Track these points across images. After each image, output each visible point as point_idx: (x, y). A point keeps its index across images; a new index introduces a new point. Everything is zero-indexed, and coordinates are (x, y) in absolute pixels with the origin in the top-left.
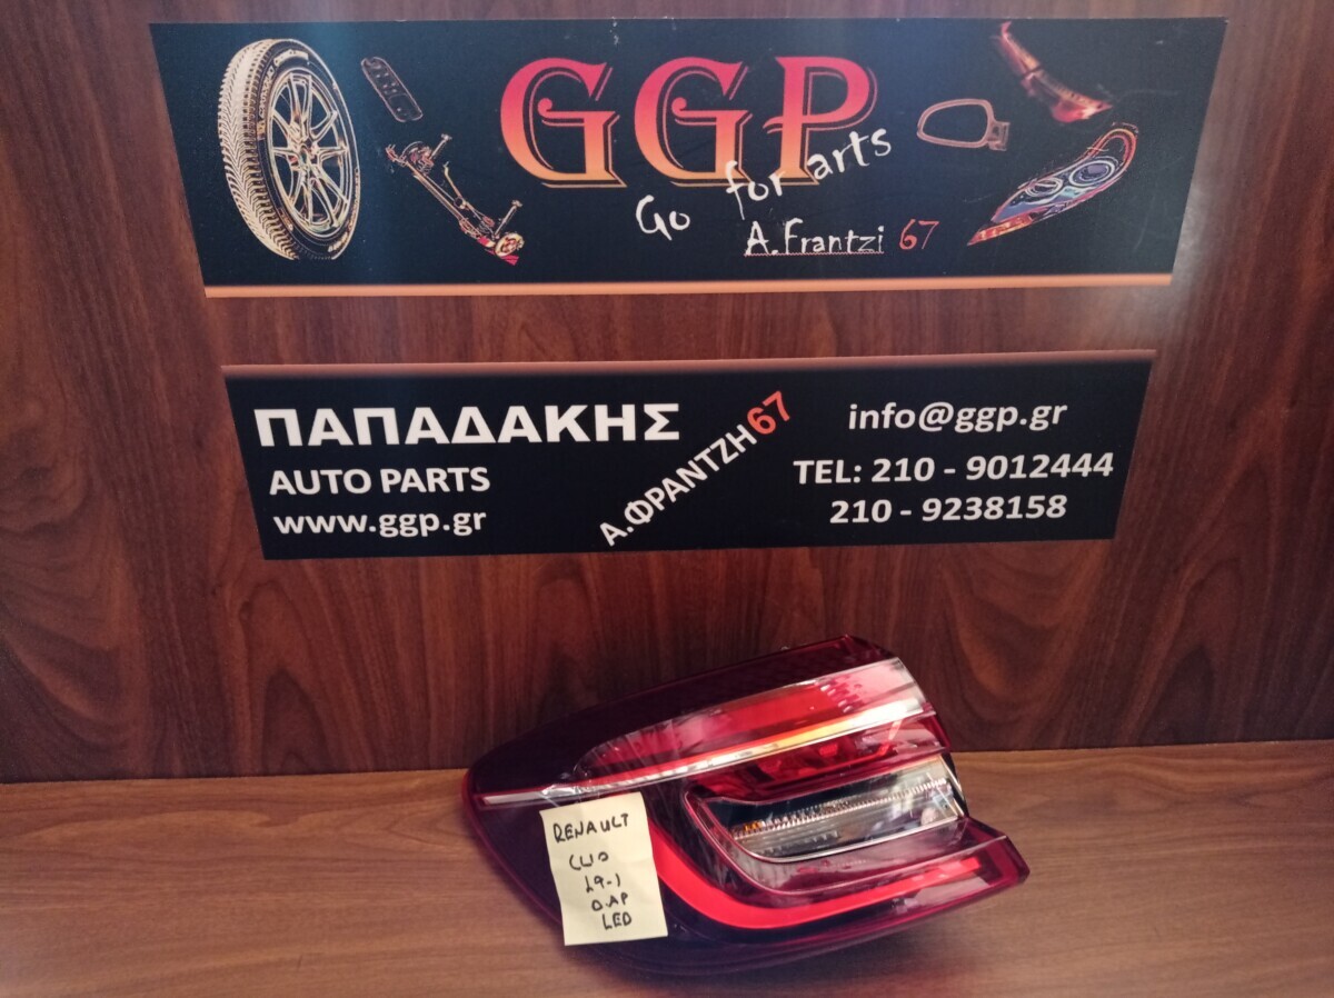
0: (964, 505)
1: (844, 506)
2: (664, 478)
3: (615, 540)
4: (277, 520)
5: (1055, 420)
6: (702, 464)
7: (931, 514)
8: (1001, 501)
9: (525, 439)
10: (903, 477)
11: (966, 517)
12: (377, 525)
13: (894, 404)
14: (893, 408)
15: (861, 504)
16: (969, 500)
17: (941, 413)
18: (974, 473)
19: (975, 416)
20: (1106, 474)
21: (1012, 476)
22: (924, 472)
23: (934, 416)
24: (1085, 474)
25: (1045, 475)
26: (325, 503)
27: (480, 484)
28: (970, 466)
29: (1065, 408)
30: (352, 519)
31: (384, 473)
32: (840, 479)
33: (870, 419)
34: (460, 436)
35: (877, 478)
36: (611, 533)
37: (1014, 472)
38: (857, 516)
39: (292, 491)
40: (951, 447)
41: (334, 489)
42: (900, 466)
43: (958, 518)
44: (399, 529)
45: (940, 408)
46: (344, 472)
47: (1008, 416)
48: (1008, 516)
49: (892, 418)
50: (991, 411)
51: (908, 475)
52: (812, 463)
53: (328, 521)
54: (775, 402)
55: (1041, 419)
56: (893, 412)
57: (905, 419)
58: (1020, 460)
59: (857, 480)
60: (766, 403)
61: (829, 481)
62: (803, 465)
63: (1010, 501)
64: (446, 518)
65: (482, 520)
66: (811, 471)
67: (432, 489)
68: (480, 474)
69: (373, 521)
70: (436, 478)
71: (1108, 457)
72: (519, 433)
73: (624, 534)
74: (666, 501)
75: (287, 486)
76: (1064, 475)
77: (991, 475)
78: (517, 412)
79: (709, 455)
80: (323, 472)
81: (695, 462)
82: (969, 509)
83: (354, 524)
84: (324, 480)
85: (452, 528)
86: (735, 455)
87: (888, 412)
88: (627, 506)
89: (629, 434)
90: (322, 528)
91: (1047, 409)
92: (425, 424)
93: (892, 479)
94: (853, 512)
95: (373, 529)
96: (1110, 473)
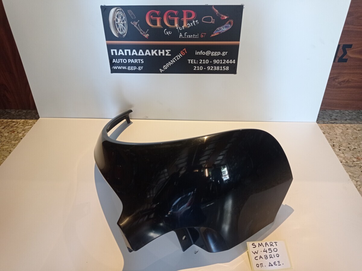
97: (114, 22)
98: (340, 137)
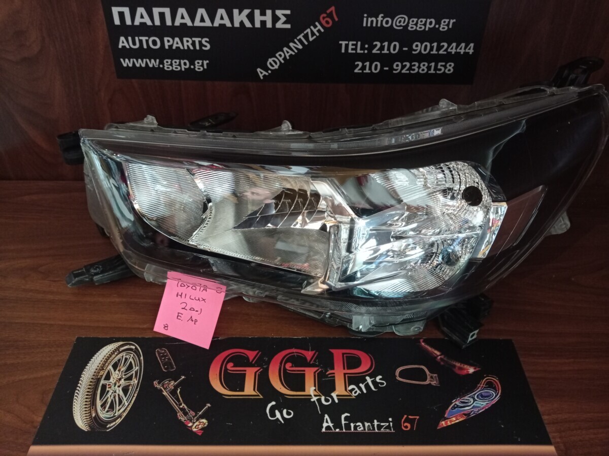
0: (411, 66)
1: (360, 64)
2: (284, 47)
3: (263, 76)
4: (122, 60)
5: (450, 27)
6: (300, 41)
7: (396, 70)
8: (426, 64)
9: (224, 25)
10: (386, 51)
11: (412, 72)
12: (163, 64)
13: (382, 15)
14: (382, 17)
15: (367, 64)
16: (413, 64)
17: (403, 20)
18: (416, 50)
19: (417, 22)
20: (471, 53)
21: (432, 53)
22: (394, 49)
23: (400, 21)
24: (462, 53)
25: (445, 53)
26: (141, 53)
27: (206, 46)
28: (414, 47)
29: (455, 20)
30: (153, 61)
31: (166, 39)
32: (359, 51)
33: (372, 22)
34: (198, 23)
35: (374, 51)
36: (261, 73)
37: (432, 51)
38: (365, 70)
39: (128, 47)
40: (406, 37)
41: (145, 46)
42: (384, 45)
43: (408, 72)
44: (172, 67)
45: (402, 18)
46: (149, 38)
47: (430, 23)
48: (429, 72)
49: (382, 21)
50: (424, 20)
51: (388, 50)
52: (347, 42)
53: (142, 61)
54: (332, 12)
55: (445, 25)
56: (382, 19)
57: (387, 22)
58: (435, 44)
59: (366, 52)
60: (328, 12)
61: (354, 52)
62: (344, 43)
63: (430, 65)
64: (192, 63)
65: (207, 64)
66: (347, 46)
67: (186, 48)
68: (206, 41)
69: (161, 62)
70: (187, 43)
71: (472, 45)
72: (222, 22)
73: (267, 74)
74: (285, 59)
75: (126, 44)
76: (453, 53)
77: (423, 52)
78: (221, 12)
79: (303, 36)
80: (141, 38)
81: (298, 40)
82: (413, 68)
83: (153, 63)
84: (141, 41)
85: (195, 67)
86: (315, 37)
87: (380, 19)
88: (268, 60)
89: (269, 25)
90: (140, 65)
91: (447, 21)
92: (182, 17)
93: (381, 52)
94: (364, 68)
95: (161, 66)
96: (472, 53)
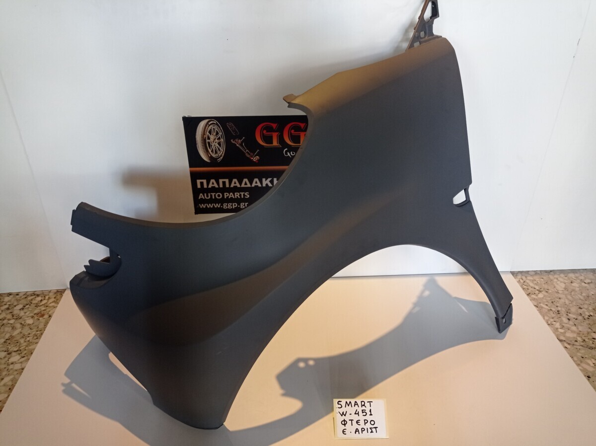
97: (204, 141)
98: (564, 296)
